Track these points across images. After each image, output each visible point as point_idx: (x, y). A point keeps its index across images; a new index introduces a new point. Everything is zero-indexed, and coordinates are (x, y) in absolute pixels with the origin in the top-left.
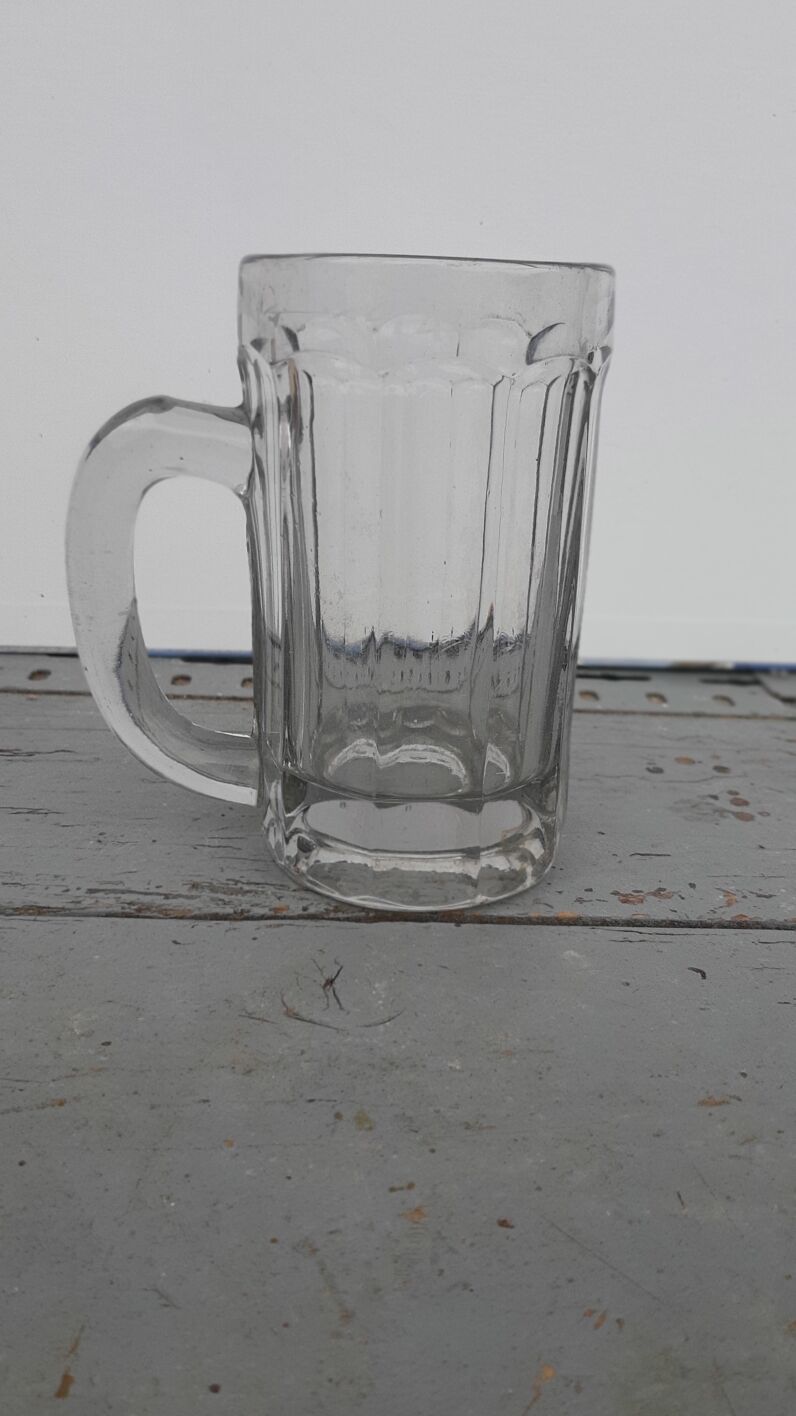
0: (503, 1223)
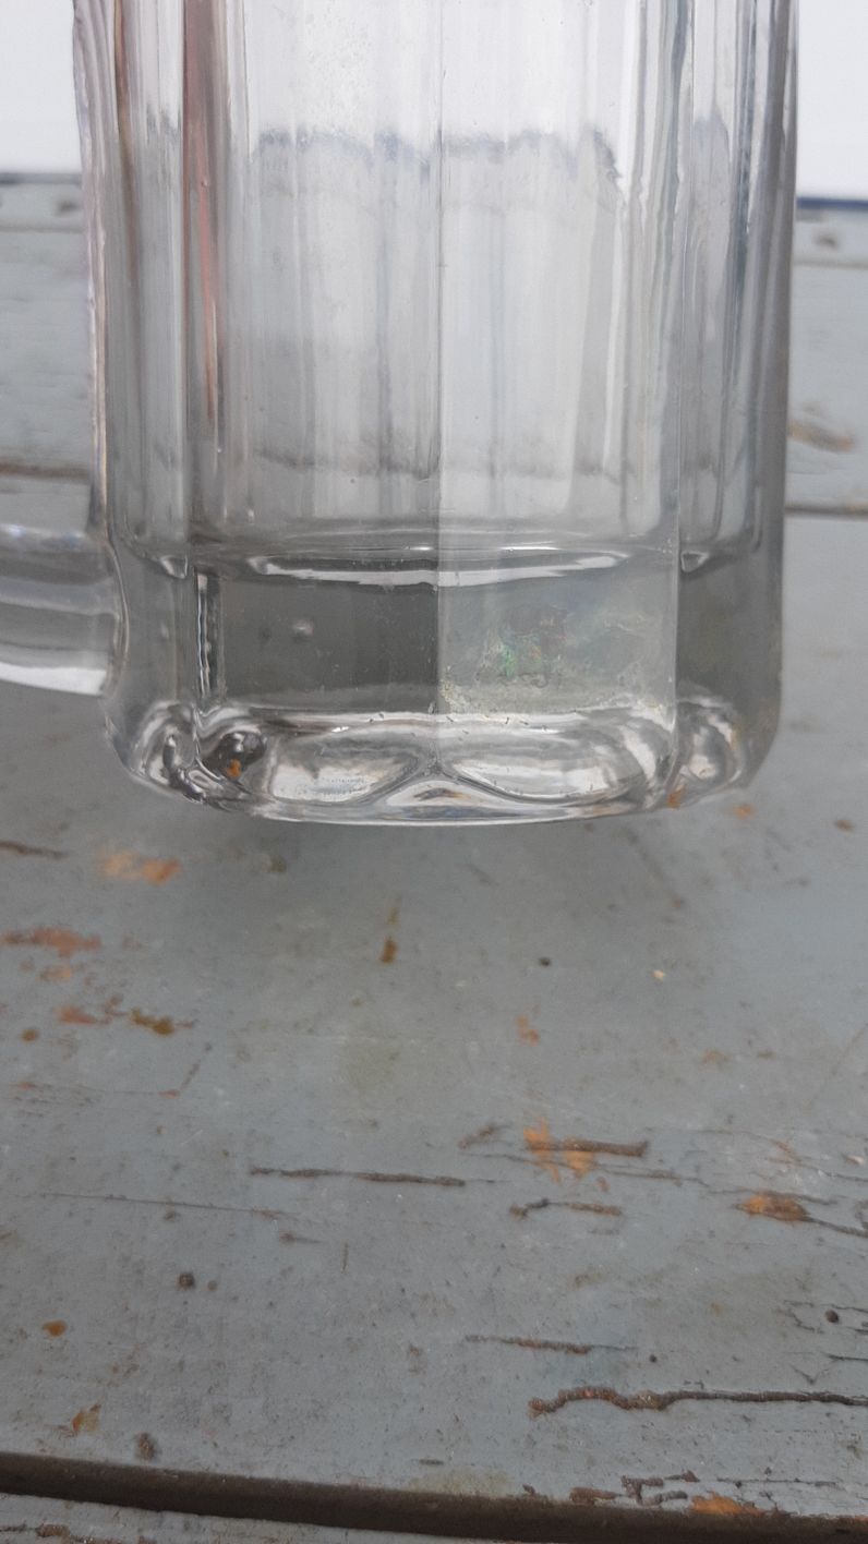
0: (843, 825)
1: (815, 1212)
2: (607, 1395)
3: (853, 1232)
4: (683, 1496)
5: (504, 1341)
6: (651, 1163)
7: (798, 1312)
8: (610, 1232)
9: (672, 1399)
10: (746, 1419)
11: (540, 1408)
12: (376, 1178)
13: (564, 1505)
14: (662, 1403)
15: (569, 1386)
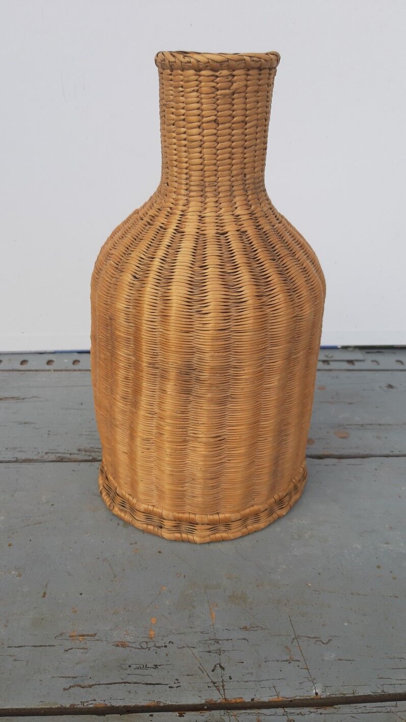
1: (130, 645)
2: (80, 686)
3: (139, 648)
4: (92, 704)
5: (60, 677)
6: (97, 637)
7: (123, 666)
8: (86, 653)
9: (93, 685)
10: (108, 688)
11: (65, 689)
12: (36, 646)
13: (68, 708)
14: (90, 686)
15: (72, 684)
